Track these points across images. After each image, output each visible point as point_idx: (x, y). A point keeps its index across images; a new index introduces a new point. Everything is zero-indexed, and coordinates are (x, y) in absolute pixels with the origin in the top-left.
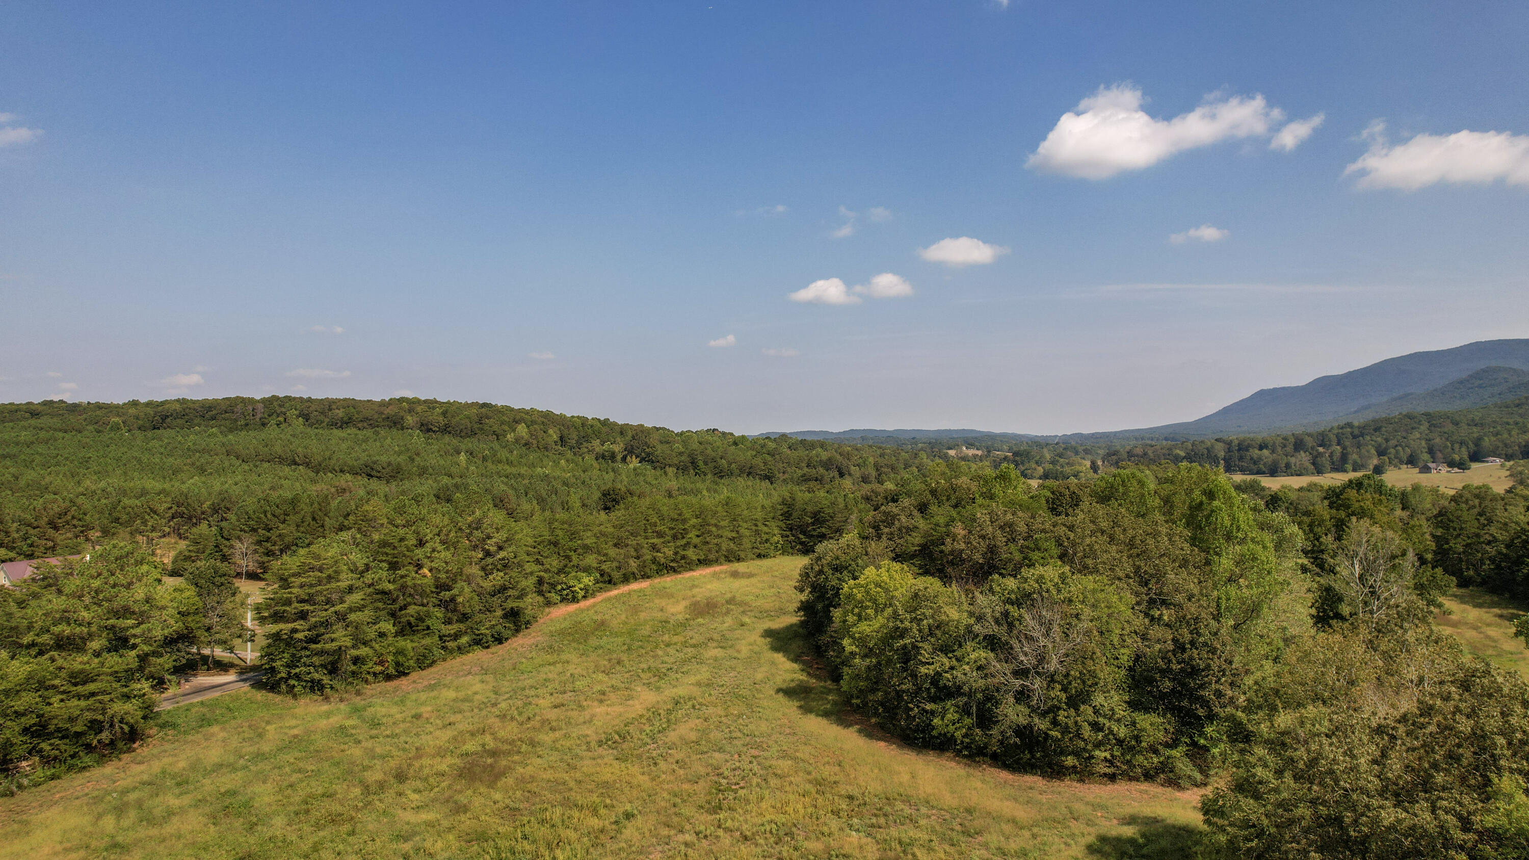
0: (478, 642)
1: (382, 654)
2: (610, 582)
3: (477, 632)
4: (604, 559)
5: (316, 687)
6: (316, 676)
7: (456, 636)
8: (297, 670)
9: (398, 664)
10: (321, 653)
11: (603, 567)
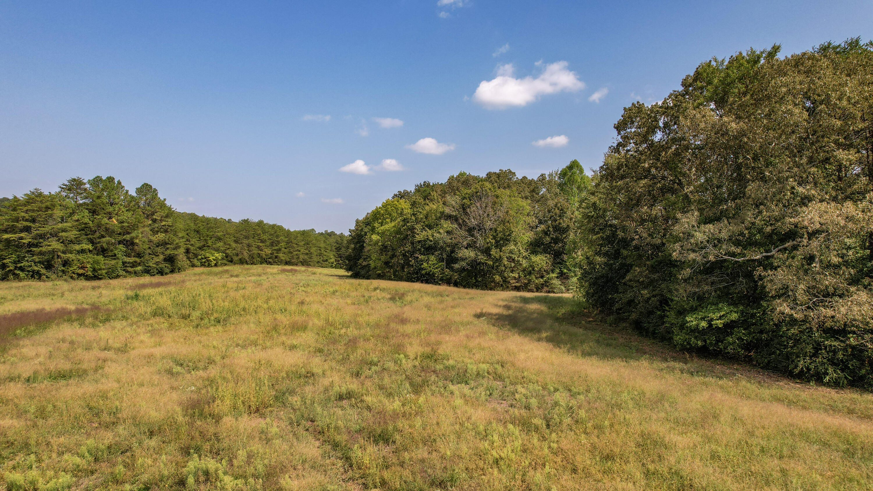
0: (147, 271)
1: (83, 263)
2: (231, 261)
3: (147, 265)
4: (228, 247)
5: (36, 275)
6: (36, 268)
7: (134, 265)
8: (22, 265)
9: (94, 270)
10: (41, 253)
11: (227, 252)
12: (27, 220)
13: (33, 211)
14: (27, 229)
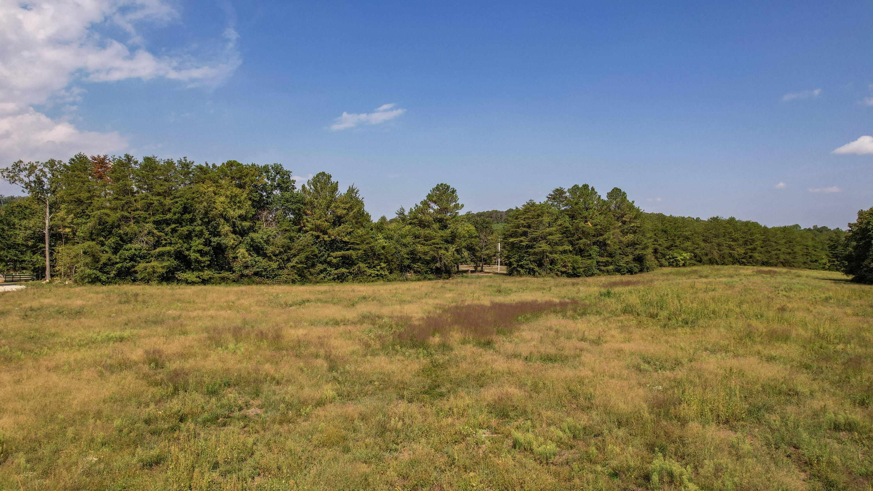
0: (618, 270)
1: (565, 262)
2: (700, 261)
3: (618, 264)
5: (531, 272)
6: (531, 266)
7: (606, 264)
8: (522, 263)
9: (574, 268)
10: (535, 254)
11: (696, 251)
12: (525, 227)
13: (529, 218)
14: (525, 234)
